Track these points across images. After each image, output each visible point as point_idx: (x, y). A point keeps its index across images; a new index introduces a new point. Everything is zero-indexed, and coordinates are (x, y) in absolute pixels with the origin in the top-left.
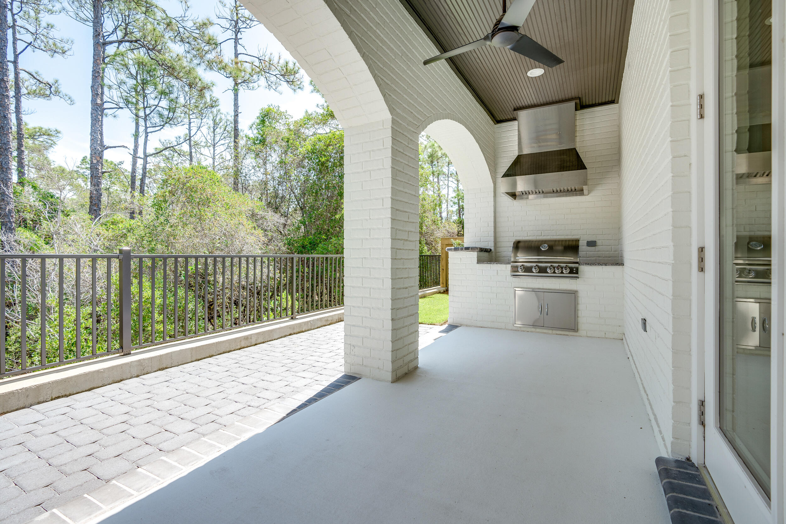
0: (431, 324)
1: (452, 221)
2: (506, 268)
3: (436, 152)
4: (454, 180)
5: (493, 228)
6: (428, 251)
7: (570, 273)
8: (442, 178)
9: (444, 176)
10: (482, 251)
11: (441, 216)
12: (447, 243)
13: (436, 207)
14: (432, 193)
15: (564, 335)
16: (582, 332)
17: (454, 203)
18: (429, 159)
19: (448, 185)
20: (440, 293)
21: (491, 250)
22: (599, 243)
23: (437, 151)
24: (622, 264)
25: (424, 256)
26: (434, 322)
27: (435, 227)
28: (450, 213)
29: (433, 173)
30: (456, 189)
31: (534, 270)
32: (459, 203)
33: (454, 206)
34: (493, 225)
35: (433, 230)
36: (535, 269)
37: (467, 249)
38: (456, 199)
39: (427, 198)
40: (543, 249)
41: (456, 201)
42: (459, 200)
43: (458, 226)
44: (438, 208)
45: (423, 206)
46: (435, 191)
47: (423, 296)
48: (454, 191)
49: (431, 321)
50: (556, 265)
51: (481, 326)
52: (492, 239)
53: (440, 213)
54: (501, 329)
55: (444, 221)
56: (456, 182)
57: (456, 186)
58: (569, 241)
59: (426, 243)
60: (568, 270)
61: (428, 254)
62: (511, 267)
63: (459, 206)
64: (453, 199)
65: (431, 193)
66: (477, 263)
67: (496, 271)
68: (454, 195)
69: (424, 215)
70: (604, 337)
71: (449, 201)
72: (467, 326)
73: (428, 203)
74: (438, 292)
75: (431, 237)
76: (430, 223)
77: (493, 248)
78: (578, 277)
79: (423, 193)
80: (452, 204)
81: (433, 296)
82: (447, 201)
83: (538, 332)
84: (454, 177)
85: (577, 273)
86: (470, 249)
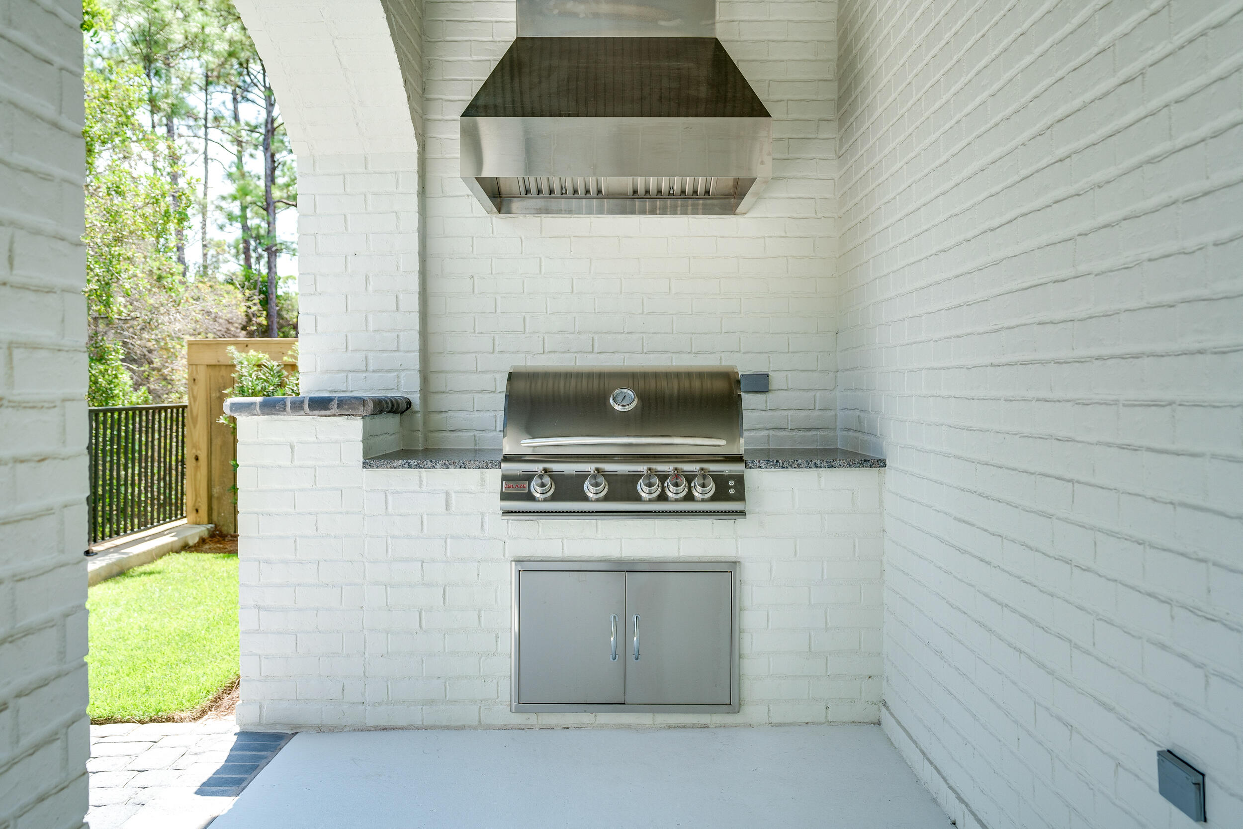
0: (152, 720)
1: (221, 278)
2: (482, 482)
3: (164, 25)
4: (226, 139)
5: (415, 319)
6: (136, 387)
7: (713, 499)
8: (183, 130)
9: (191, 122)
10: (381, 412)
11: (181, 260)
12: (214, 362)
13: (165, 223)
14: (150, 170)
15: (694, 726)
16: (753, 712)
17: (231, 217)
18: (136, 50)
19: (205, 153)
20: (186, 548)
21: (409, 404)
22: (776, 381)
23: (169, 24)
24: (881, 463)
25: (120, 411)
26: (169, 706)
27: (163, 297)
28: (211, 252)
29: (152, 101)
30: (234, 170)
31: (589, 490)
32: (244, 218)
33: (228, 228)
34: (417, 308)
35: (154, 310)
36: (597, 485)
37: (320, 404)
38: (238, 203)
39: (127, 185)
40: (618, 408)
41: (235, 208)
42: (244, 208)
43: (248, 299)
44: (172, 227)
45: (112, 216)
46: (159, 165)
47: (116, 570)
48: (230, 176)
49: (153, 704)
50: (666, 468)
51: (383, 723)
52: (414, 360)
53: (180, 249)
54: (462, 728)
55: (191, 277)
56: (235, 149)
57: (235, 159)
58: (689, 375)
59: (129, 359)
60: (711, 488)
61: (137, 398)
62: (505, 478)
63: (245, 228)
64: (224, 204)
65: (142, 170)
66: (365, 465)
67: (443, 497)
68: (231, 188)
69: (116, 250)
70: (823, 720)
71: (210, 208)
72: (321, 729)
73: (135, 209)
74: (178, 545)
75: (145, 335)
76: (144, 283)
77: (415, 398)
78: (742, 513)
79: (112, 169)
80: (222, 219)
81: (159, 564)
82: (204, 210)
83: (603, 727)
84: (226, 130)
85: (740, 496)
86: (334, 405)
